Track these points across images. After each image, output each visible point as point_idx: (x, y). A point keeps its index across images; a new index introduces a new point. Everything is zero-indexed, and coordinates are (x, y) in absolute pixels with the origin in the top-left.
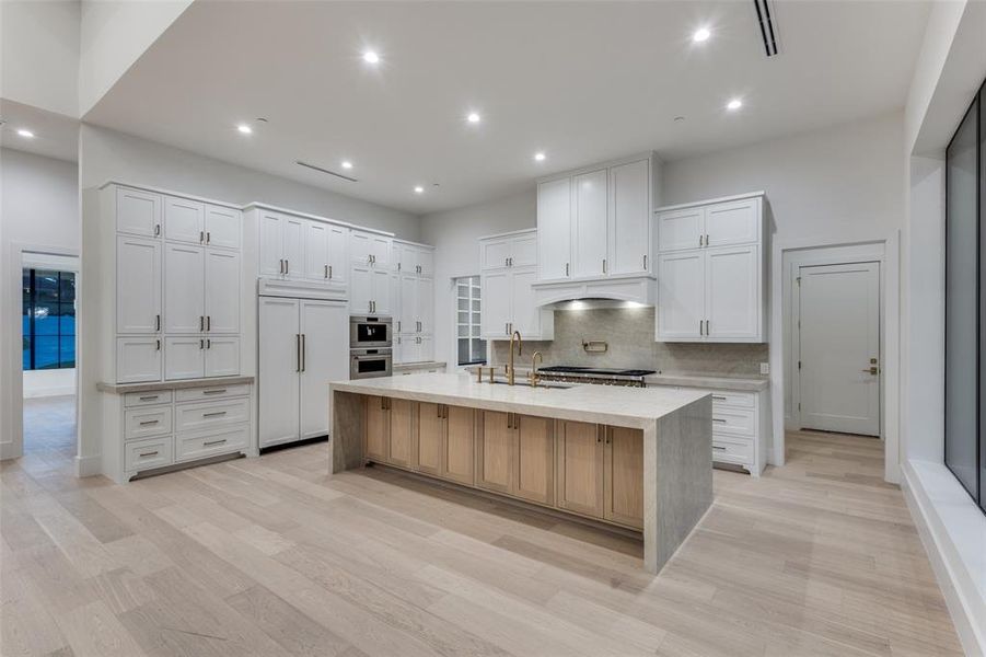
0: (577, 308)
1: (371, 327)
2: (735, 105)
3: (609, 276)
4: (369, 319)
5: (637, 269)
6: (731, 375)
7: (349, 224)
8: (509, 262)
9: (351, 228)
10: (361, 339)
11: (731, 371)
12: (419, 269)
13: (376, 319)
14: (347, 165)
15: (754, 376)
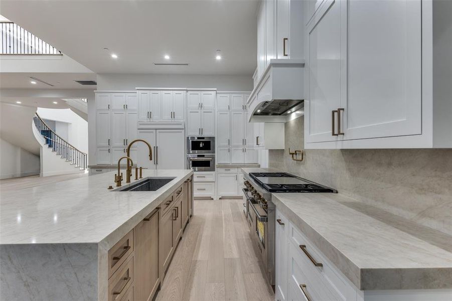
1: (202, 142)
4: (198, 138)
7: (185, 89)
9: (187, 91)
10: (194, 149)
13: (203, 138)
14: (167, 57)
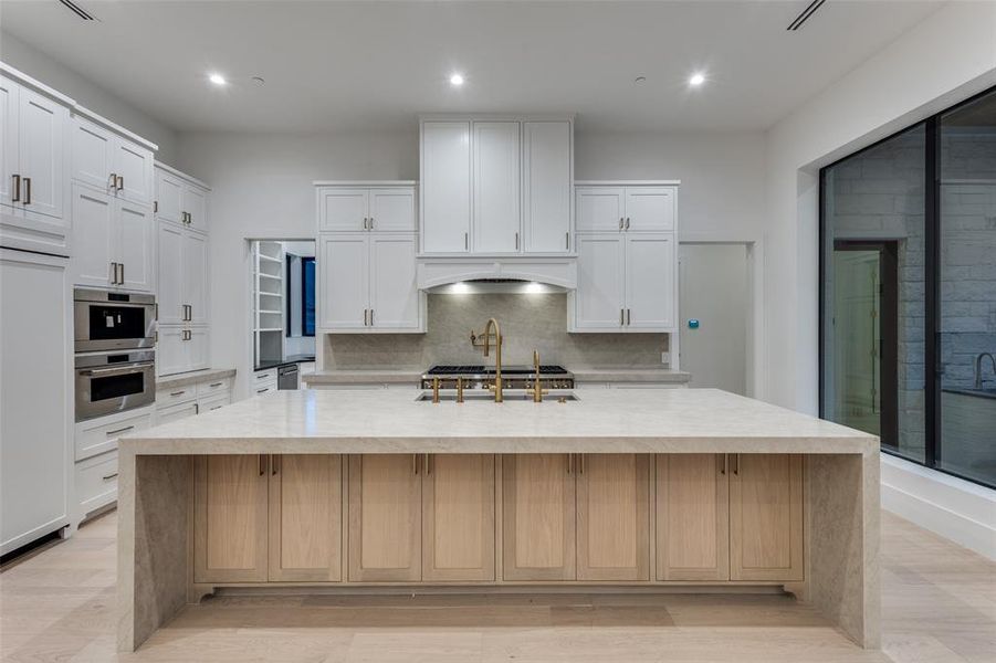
0: (461, 291)
1: (113, 311)
2: (697, 80)
3: (522, 254)
4: (112, 297)
5: (557, 247)
6: (636, 366)
7: (72, 102)
8: (369, 224)
9: (74, 111)
10: (94, 336)
11: (635, 362)
12: (187, 218)
13: (125, 298)
15: (655, 366)
